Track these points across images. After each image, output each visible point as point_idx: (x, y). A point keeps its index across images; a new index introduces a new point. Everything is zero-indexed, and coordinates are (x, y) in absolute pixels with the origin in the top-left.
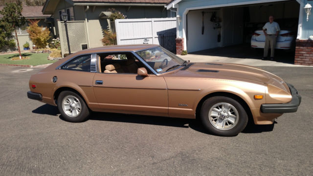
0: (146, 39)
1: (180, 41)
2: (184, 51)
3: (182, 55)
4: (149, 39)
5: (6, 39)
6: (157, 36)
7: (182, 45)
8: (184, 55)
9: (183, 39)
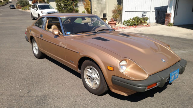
0: (144, 12)
1: (169, 15)
2: (170, 23)
3: (168, 26)
4: (147, 12)
5: (75, 7)
6: (155, 10)
7: (169, 19)
8: (170, 26)
9: (171, 14)
